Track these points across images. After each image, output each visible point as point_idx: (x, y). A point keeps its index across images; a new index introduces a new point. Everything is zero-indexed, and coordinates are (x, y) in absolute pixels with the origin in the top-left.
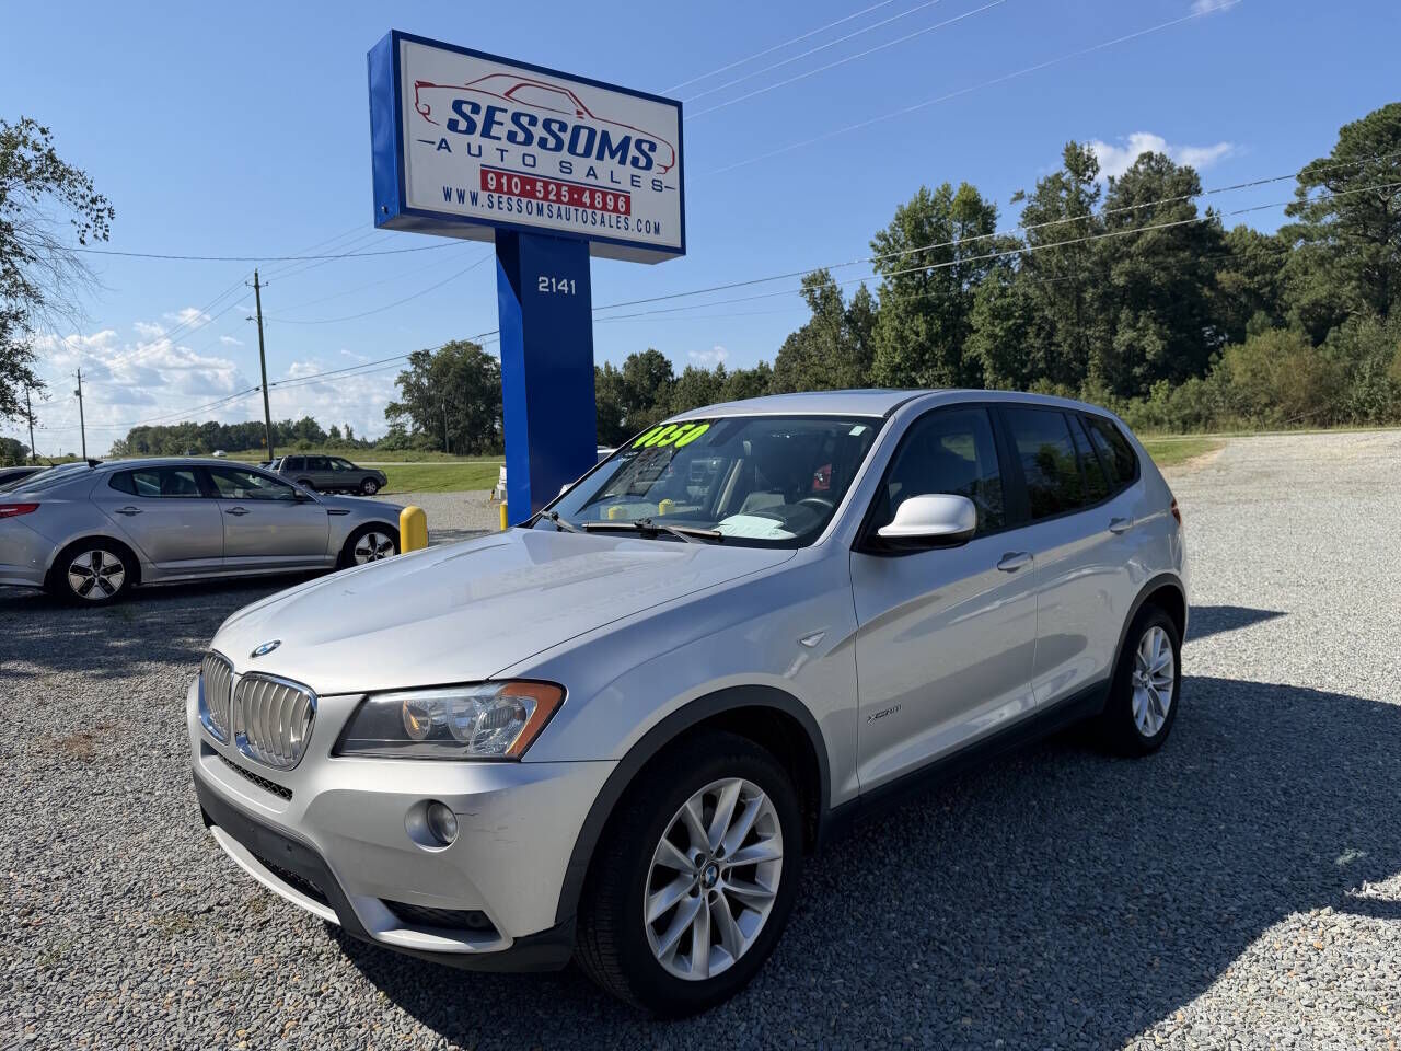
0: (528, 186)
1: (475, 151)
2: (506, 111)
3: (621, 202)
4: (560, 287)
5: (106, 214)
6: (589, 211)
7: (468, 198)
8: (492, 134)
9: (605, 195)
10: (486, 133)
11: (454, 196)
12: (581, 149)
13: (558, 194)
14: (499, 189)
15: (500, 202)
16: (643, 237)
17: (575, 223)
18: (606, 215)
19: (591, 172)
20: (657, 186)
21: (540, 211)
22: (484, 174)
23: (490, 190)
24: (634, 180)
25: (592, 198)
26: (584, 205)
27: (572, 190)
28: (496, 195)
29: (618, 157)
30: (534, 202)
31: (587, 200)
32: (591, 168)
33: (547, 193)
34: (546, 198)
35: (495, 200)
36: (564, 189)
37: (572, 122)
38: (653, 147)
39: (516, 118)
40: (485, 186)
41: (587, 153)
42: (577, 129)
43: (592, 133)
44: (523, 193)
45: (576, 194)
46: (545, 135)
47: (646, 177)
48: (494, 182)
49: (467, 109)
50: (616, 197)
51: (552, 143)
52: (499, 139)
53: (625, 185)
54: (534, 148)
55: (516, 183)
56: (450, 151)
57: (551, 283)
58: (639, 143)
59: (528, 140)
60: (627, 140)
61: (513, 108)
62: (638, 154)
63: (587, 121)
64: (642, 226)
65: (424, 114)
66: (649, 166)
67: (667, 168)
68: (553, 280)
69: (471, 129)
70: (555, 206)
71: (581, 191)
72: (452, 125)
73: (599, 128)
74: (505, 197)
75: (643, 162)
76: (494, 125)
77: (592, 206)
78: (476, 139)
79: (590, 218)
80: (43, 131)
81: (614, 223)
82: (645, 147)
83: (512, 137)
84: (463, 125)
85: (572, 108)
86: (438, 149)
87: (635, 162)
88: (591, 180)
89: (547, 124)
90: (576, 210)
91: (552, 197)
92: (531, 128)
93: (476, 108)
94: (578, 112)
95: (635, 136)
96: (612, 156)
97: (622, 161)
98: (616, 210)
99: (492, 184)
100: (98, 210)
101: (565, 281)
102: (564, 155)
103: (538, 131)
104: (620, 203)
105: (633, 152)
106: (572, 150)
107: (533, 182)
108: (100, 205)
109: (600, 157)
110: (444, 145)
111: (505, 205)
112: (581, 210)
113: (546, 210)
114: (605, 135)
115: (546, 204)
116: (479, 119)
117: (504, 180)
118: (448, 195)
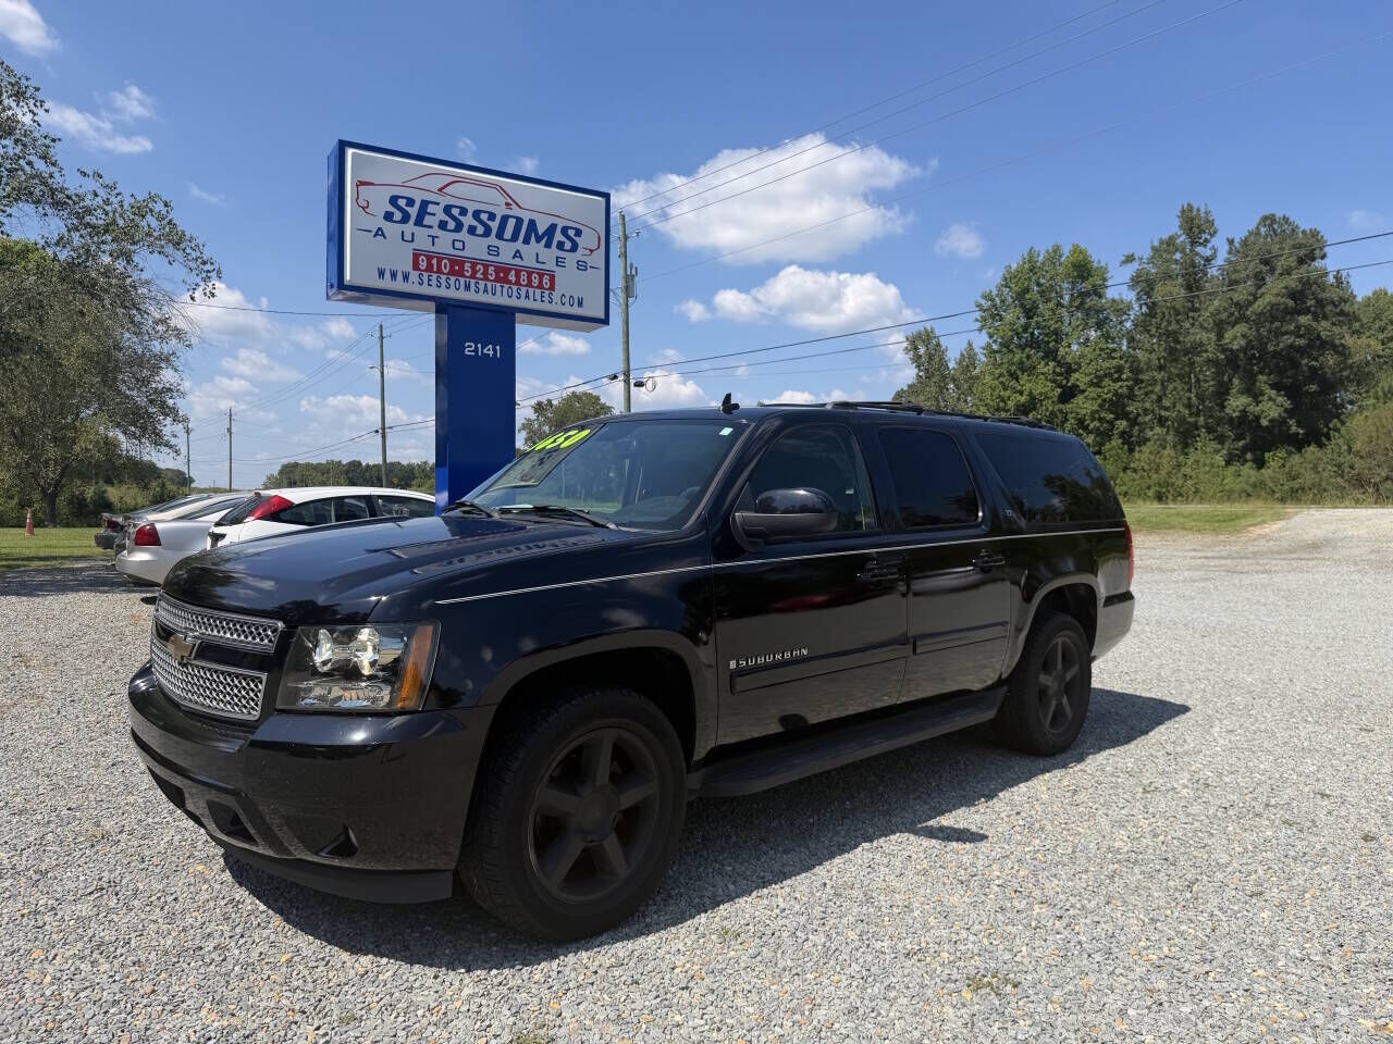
0: (457, 267)
1: (408, 237)
2: (438, 204)
3: (546, 279)
4: (485, 351)
5: (214, 274)
6: (515, 288)
7: (400, 277)
8: (424, 223)
9: (530, 274)
10: (419, 222)
11: (387, 275)
12: (508, 234)
13: (485, 273)
14: (429, 268)
15: (429, 280)
16: (566, 309)
17: (501, 298)
18: (531, 290)
19: (518, 254)
20: (582, 266)
21: (467, 288)
22: (416, 257)
23: (420, 270)
24: (559, 261)
25: (518, 276)
26: (509, 282)
27: (498, 270)
28: (426, 274)
29: (543, 242)
30: (462, 280)
31: (512, 277)
32: (518, 251)
33: (474, 272)
34: (473, 276)
35: (425, 279)
36: (491, 270)
37: (500, 212)
38: (579, 233)
39: (447, 209)
40: (416, 266)
41: (514, 238)
42: (505, 219)
43: (519, 221)
44: (452, 272)
45: (502, 274)
46: (475, 223)
47: (571, 258)
48: (425, 264)
49: (402, 202)
50: (541, 276)
51: (480, 230)
52: (431, 227)
53: (551, 265)
54: (464, 235)
55: (445, 264)
56: (385, 237)
57: (476, 348)
58: (564, 231)
59: (459, 227)
60: (553, 227)
61: (445, 201)
62: (563, 239)
63: (515, 211)
64: (566, 300)
65: (363, 208)
66: (574, 248)
67: (592, 251)
68: (479, 345)
69: (405, 219)
70: (482, 284)
71: (507, 271)
72: (388, 217)
73: (526, 216)
74: (435, 276)
75: (568, 245)
76: (427, 216)
77: (518, 283)
78: (409, 227)
79: (515, 293)
80: (166, 205)
81: (538, 297)
82: (571, 233)
83: (443, 225)
84: (398, 216)
85: (502, 200)
86: (375, 236)
87: (560, 246)
88: (517, 261)
89: (476, 214)
90: (502, 287)
91: (479, 275)
92: (461, 218)
93: (411, 202)
94: (507, 204)
95: (561, 224)
96: (538, 240)
97: (548, 245)
98: (540, 286)
99: (423, 265)
100: (208, 271)
101: (491, 346)
102: (492, 240)
103: (468, 220)
104: (546, 281)
105: (558, 236)
106: (500, 236)
107: (461, 264)
108: (208, 267)
109: (526, 241)
110: (380, 232)
111: (434, 282)
112: (506, 286)
113: (473, 287)
114: (532, 223)
115: (473, 281)
116: (413, 211)
117: (434, 261)
118: (381, 273)
